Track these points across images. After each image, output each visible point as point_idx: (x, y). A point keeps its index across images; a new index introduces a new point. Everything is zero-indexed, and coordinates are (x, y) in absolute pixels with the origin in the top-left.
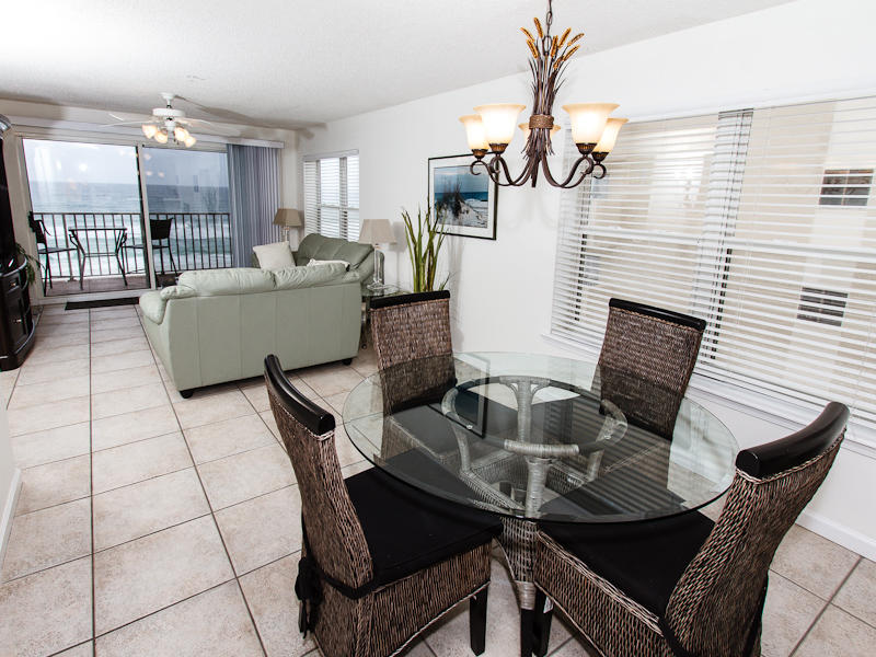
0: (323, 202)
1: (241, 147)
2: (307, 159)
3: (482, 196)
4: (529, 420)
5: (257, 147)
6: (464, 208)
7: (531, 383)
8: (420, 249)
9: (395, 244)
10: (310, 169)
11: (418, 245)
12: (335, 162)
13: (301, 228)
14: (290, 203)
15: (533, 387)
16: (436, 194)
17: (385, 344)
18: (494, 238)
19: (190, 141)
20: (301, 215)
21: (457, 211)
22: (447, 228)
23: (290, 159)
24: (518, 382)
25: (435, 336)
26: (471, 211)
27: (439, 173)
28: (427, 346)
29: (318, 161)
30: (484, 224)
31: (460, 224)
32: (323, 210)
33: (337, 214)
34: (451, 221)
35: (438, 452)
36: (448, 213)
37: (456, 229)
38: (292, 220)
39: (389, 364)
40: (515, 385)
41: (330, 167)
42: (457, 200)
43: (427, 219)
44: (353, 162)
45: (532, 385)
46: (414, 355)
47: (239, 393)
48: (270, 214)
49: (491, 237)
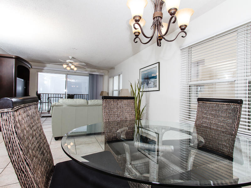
0: (114, 89)
1: (93, 75)
2: (110, 77)
3: (155, 77)
5: (97, 75)
6: (150, 82)
10: (111, 80)
11: (134, 94)
12: (117, 77)
14: (105, 90)
17: (107, 113)
18: (159, 90)
19: (75, 69)
20: (108, 94)
21: (148, 84)
22: (144, 90)
23: (106, 78)
24: (156, 128)
26: (152, 83)
27: (142, 73)
29: (113, 77)
30: (156, 86)
31: (149, 88)
32: (114, 92)
33: (117, 92)
34: (146, 87)
36: (145, 85)
37: (148, 90)
38: (105, 94)
41: (116, 78)
43: (137, 85)
44: (121, 76)
45: (163, 130)
46: (119, 119)
47: (73, 139)
48: (100, 93)
49: (158, 90)
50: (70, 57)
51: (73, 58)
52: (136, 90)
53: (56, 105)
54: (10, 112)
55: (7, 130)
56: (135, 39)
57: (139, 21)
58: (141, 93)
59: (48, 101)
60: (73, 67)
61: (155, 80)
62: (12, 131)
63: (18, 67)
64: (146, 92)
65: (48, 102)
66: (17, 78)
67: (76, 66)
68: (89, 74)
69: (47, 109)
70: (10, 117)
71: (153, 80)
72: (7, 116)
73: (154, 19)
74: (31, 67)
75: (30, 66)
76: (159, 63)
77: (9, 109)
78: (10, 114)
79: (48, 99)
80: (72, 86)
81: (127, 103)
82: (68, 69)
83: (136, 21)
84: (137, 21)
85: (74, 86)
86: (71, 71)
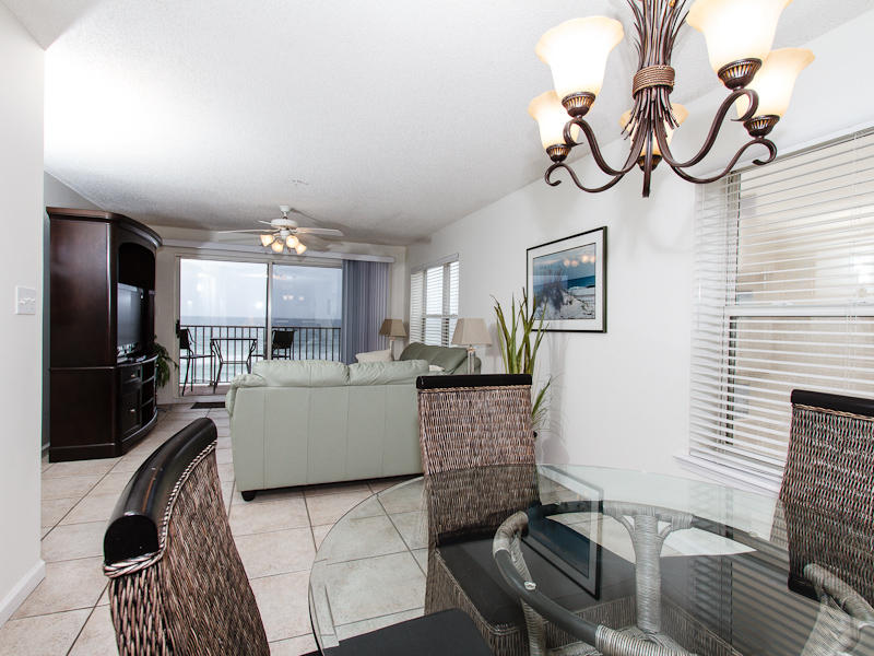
0: (428, 311)
1: (355, 262)
2: (413, 271)
3: (588, 282)
4: (657, 584)
7: (658, 518)
8: (514, 346)
9: (490, 346)
10: (417, 280)
11: (510, 342)
12: (440, 270)
13: (406, 338)
14: (397, 314)
15: (662, 526)
16: (534, 287)
17: (434, 439)
18: (604, 331)
19: (301, 249)
20: (407, 327)
21: (558, 303)
22: (546, 324)
23: (399, 272)
24: (634, 514)
25: (509, 436)
26: (576, 302)
27: (538, 263)
28: (497, 450)
29: (425, 272)
30: (591, 315)
31: (562, 318)
32: (427, 319)
33: (439, 323)
35: (493, 622)
37: (558, 325)
38: (397, 329)
39: (438, 469)
40: (631, 520)
41: (435, 275)
42: (558, 291)
43: (521, 311)
44: (454, 267)
45: (660, 523)
46: (477, 460)
47: (302, 500)
48: (378, 325)
49: (601, 329)
50: (285, 209)
51: (292, 210)
52: (515, 330)
53: (247, 383)
54: (147, 569)
55: (138, 640)
56: (551, 169)
57: (584, 111)
58: (533, 337)
59: (212, 351)
60: (292, 242)
61: (590, 291)
62: (157, 643)
63: (120, 249)
64: (550, 334)
65: (211, 356)
66: (119, 285)
67: (302, 241)
68: (344, 260)
69: (208, 378)
70: (149, 586)
71: (579, 291)
72: (136, 585)
73: (637, 94)
74: (161, 245)
75: (155, 243)
76: (605, 229)
77: (141, 559)
78: (146, 578)
79: (212, 344)
80: (285, 298)
81: (505, 398)
82: (278, 248)
83: (573, 113)
84: (577, 114)
85: (291, 297)
86: (286, 252)
